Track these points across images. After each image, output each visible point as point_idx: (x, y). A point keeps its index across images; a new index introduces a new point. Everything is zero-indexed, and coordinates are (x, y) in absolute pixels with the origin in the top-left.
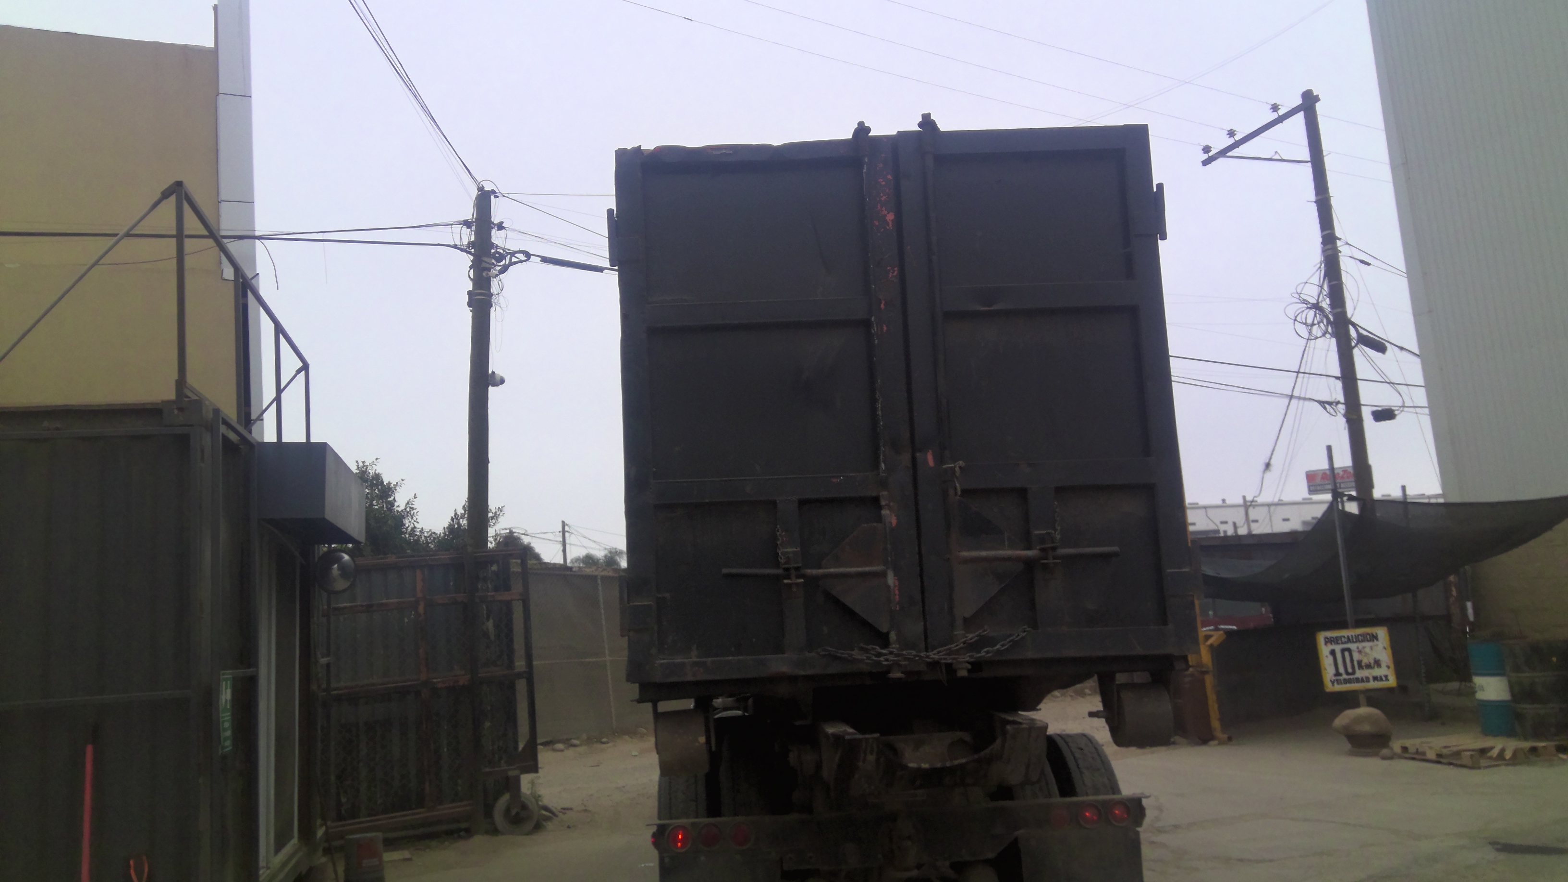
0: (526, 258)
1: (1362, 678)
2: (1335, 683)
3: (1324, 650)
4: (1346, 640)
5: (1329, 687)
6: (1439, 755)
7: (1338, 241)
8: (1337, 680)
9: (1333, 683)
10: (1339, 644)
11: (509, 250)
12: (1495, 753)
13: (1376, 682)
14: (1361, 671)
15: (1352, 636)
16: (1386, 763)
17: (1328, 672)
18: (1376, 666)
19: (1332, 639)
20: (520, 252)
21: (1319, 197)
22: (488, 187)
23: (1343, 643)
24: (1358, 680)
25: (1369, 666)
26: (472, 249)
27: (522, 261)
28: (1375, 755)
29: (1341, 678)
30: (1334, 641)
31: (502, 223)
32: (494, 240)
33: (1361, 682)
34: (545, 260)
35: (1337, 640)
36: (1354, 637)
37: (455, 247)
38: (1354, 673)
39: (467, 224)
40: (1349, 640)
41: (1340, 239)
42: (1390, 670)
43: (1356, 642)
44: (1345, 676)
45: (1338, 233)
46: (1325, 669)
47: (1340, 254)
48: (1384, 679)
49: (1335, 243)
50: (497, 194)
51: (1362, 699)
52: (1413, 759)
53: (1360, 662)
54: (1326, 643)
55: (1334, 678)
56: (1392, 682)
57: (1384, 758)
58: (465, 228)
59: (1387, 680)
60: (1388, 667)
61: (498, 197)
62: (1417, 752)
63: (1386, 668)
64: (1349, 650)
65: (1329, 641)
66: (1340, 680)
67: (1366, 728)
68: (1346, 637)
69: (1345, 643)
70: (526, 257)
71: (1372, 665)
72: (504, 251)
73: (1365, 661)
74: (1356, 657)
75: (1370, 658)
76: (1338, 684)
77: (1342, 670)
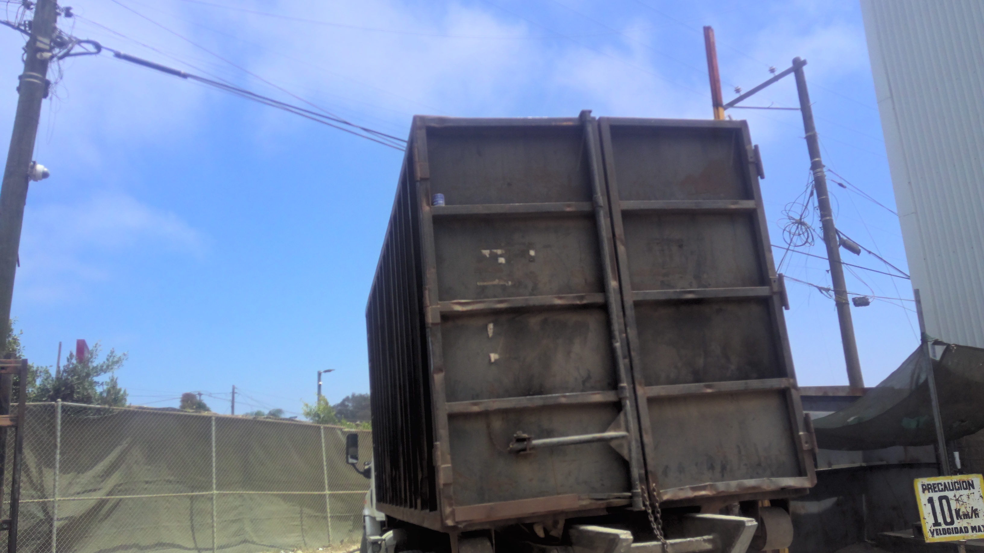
1: (961, 528)
2: (935, 533)
4: (943, 487)
5: (929, 539)
8: (937, 530)
10: (936, 491)
11: (76, 38)
13: (974, 532)
14: (960, 521)
15: (948, 483)
17: (927, 523)
18: (973, 516)
19: (930, 486)
20: (88, 42)
24: (958, 531)
25: (966, 516)
26: (28, 29)
27: (91, 53)
30: (931, 489)
31: (70, 8)
32: (59, 25)
33: (960, 533)
34: (118, 55)
35: (935, 488)
36: (951, 484)
38: (952, 523)
40: (946, 488)
43: (953, 490)
44: (944, 526)
46: (924, 519)
47: (825, 177)
48: (982, 529)
49: (822, 169)
53: (957, 512)
54: (923, 492)
55: (933, 528)
58: (26, 9)
64: (947, 498)
65: (926, 488)
66: (940, 530)
68: (943, 484)
69: (942, 491)
70: (95, 49)
71: (970, 514)
72: (70, 38)
73: (963, 510)
74: (954, 506)
75: (968, 507)
76: (937, 534)
77: (940, 520)
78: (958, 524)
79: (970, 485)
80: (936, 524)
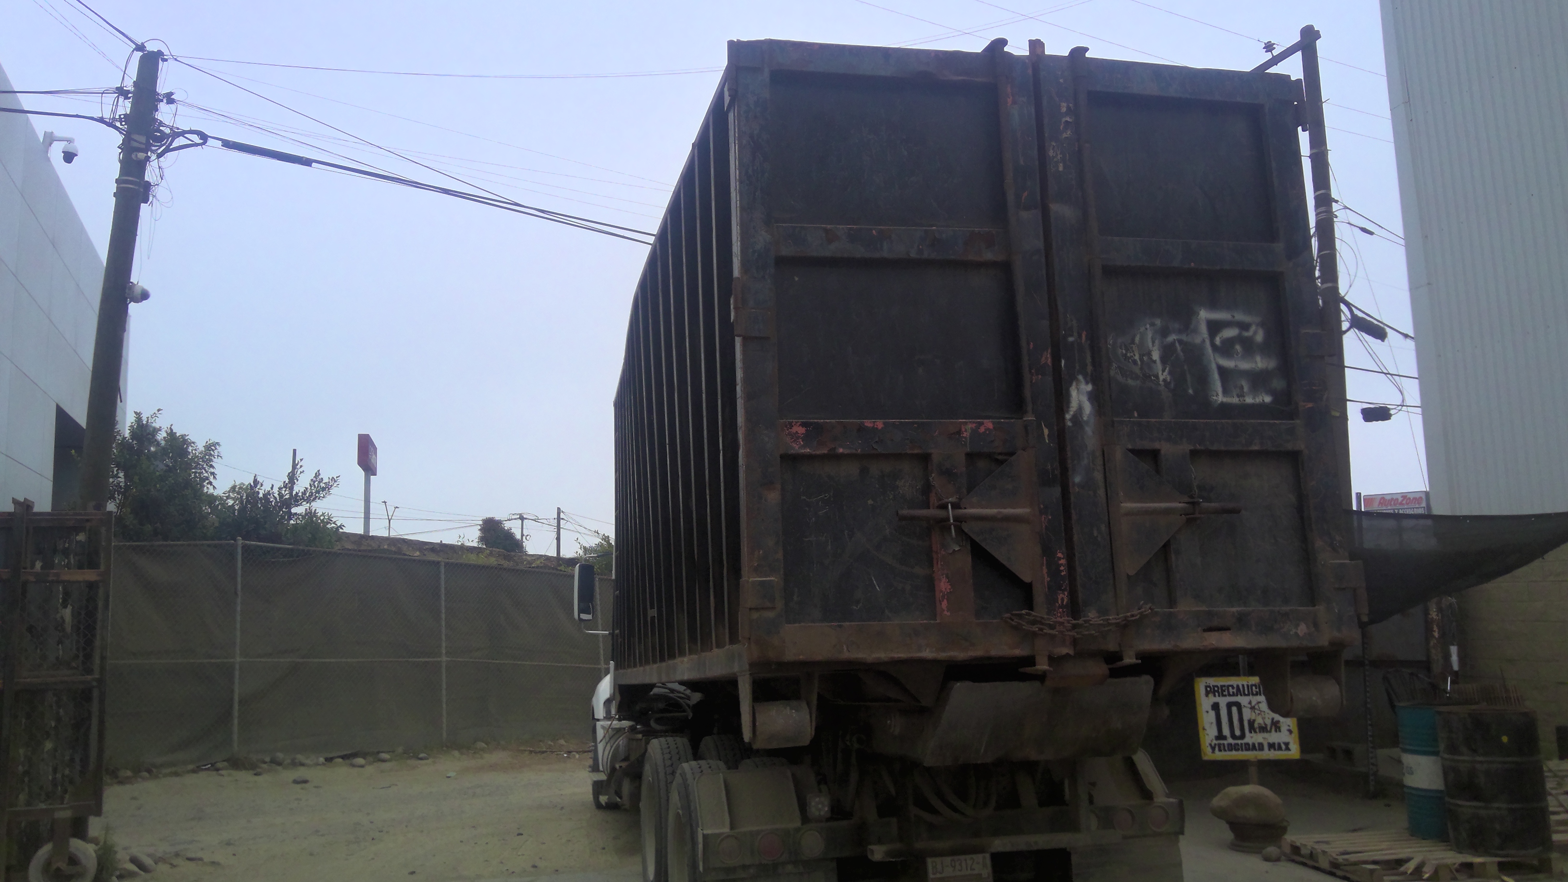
0: (202, 141)
1: (1254, 745)
2: (1217, 749)
3: (1204, 703)
4: (1235, 690)
5: (1208, 754)
6: (1335, 865)
7: (1334, 204)
8: (1219, 745)
9: (1213, 749)
10: (1225, 696)
11: (178, 129)
12: (1410, 866)
13: (1272, 751)
14: (1253, 734)
15: (1243, 685)
16: (1267, 865)
17: (1208, 733)
18: (1273, 730)
19: (1216, 689)
20: (191, 132)
21: (1315, 151)
22: (151, 47)
23: (1229, 695)
24: (1248, 747)
25: (1263, 729)
26: (125, 125)
27: (197, 145)
28: (1257, 851)
29: (1225, 742)
30: (1218, 691)
31: (172, 94)
32: (159, 116)
33: (1252, 750)
34: (228, 144)
35: (1223, 691)
36: (1246, 686)
37: (101, 120)
38: (1243, 736)
39: (121, 92)
40: (1239, 692)
41: (1337, 202)
42: (1293, 735)
43: (1248, 695)
44: (1230, 741)
45: (1334, 194)
46: (1204, 729)
47: (1335, 219)
48: (1283, 747)
49: (1331, 206)
50: (165, 57)
51: (1253, 771)
52: (1304, 864)
53: (1251, 723)
54: (1207, 695)
55: (1215, 742)
56: (1294, 752)
57: (1267, 859)
58: (121, 99)
59: (1288, 749)
60: (1290, 731)
61: (166, 60)
62: (1312, 856)
63: (1288, 733)
64: (1238, 705)
65: (1210, 691)
66: (1224, 744)
67: (1250, 814)
68: (1235, 686)
69: (1233, 695)
70: (201, 139)
71: (1269, 728)
72: (171, 129)
73: (1259, 721)
74: (1247, 714)
75: (1267, 718)
76: (1220, 750)
77: (1226, 731)
78: (1250, 738)
80: (1220, 736)
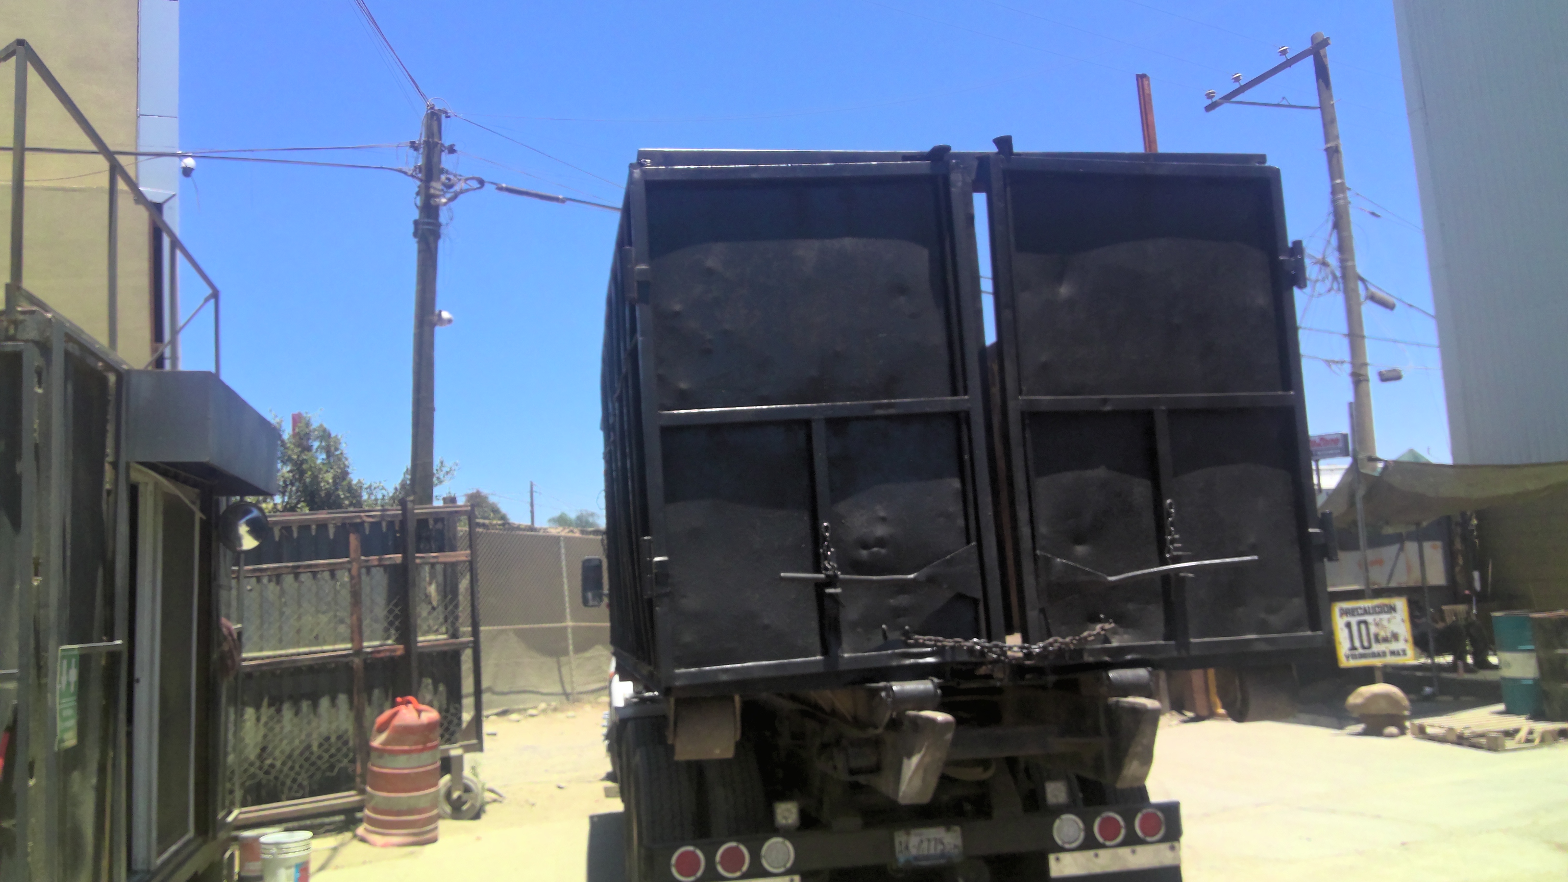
1: (1379, 653)
2: (1350, 658)
3: (1339, 623)
4: (1362, 611)
5: (1345, 662)
6: (1459, 736)
7: (1346, 191)
8: (1352, 655)
9: (1347, 657)
10: (1355, 616)
11: (460, 176)
12: (1521, 735)
13: (1393, 657)
14: (1378, 645)
17: (1343, 646)
19: (1348, 611)
20: (473, 178)
21: (1328, 145)
22: (438, 106)
23: (1359, 615)
24: (1374, 655)
25: (1386, 640)
26: (419, 174)
27: (474, 189)
30: (1350, 613)
31: (454, 145)
32: (444, 164)
33: (1379, 657)
34: (500, 189)
35: (1354, 612)
36: (1371, 608)
37: (401, 171)
38: (1370, 647)
39: (414, 146)
40: (1366, 612)
41: (1349, 189)
43: (1373, 614)
44: (1360, 651)
47: (1349, 205)
48: (1403, 654)
49: (1344, 194)
51: (1378, 674)
52: (1432, 740)
53: (1376, 636)
54: (1342, 615)
55: (1348, 652)
56: (1411, 657)
58: (412, 151)
59: (1406, 655)
61: (450, 117)
63: (1404, 642)
64: (1365, 623)
65: (1345, 612)
66: (1356, 654)
67: (1383, 708)
68: (1363, 608)
69: (1362, 614)
70: (479, 184)
71: (1389, 639)
72: (455, 177)
73: (1382, 634)
74: (1373, 629)
75: (1387, 632)
76: (1353, 659)
77: (1357, 644)
78: (1376, 648)
79: (1392, 609)
80: (1353, 648)
